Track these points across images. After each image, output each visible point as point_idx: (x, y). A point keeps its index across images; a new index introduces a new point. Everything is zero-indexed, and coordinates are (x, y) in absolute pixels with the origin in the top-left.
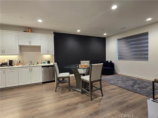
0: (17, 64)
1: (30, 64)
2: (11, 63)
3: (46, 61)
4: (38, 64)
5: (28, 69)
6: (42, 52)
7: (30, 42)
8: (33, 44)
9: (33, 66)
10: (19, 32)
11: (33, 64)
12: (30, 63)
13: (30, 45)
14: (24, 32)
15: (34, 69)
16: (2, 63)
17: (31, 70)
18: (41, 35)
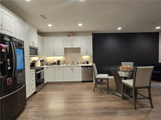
0: (63, 64)
2: (59, 63)
4: (78, 64)
5: (70, 68)
6: (81, 53)
7: (72, 45)
8: (74, 47)
9: (75, 65)
10: (64, 37)
12: (72, 63)
13: (72, 47)
14: (68, 36)
15: (75, 68)
16: (53, 63)
17: (72, 70)
18: (81, 38)
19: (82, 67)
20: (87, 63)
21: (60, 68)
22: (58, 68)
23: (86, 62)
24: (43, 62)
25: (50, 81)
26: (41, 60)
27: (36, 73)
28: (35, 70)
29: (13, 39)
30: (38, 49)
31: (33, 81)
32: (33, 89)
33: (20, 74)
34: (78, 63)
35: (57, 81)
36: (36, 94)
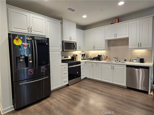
1: (116, 61)
3: (138, 58)
4: (125, 62)
5: (110, 66)
6: (130, 46)
7: (116, 35)
8: (119, 37)
9: (120, 63)
10: (105, 27)
11: (120, 61)
13: (115, 38)
14: (111, 24)
15: (116, 67)
16: (94, 57)
17: (113, 68)
18: (130, 23)
19: (128, 66)
20: (142, 61)
21: (98, 64)
22: (96, 64)
23: (138, 60)
24: (85, 56)
25: (88, 77)
26: (83, 54)
27: (69, 67)
28: (68, 64)
29: (35, 37)
30: (76, 44)
31: (65, 74)
32: (65, 82)
33: (43, 67)
34: (125, 60)
35: (95, 78)
36: (68, 87)
